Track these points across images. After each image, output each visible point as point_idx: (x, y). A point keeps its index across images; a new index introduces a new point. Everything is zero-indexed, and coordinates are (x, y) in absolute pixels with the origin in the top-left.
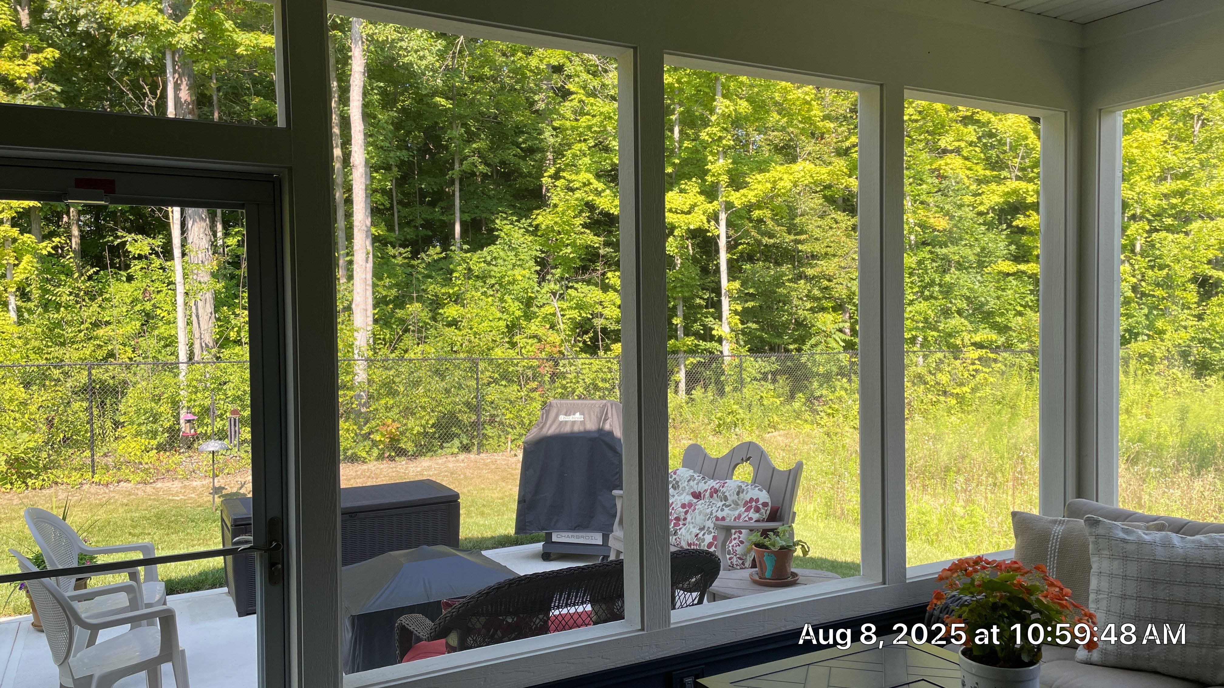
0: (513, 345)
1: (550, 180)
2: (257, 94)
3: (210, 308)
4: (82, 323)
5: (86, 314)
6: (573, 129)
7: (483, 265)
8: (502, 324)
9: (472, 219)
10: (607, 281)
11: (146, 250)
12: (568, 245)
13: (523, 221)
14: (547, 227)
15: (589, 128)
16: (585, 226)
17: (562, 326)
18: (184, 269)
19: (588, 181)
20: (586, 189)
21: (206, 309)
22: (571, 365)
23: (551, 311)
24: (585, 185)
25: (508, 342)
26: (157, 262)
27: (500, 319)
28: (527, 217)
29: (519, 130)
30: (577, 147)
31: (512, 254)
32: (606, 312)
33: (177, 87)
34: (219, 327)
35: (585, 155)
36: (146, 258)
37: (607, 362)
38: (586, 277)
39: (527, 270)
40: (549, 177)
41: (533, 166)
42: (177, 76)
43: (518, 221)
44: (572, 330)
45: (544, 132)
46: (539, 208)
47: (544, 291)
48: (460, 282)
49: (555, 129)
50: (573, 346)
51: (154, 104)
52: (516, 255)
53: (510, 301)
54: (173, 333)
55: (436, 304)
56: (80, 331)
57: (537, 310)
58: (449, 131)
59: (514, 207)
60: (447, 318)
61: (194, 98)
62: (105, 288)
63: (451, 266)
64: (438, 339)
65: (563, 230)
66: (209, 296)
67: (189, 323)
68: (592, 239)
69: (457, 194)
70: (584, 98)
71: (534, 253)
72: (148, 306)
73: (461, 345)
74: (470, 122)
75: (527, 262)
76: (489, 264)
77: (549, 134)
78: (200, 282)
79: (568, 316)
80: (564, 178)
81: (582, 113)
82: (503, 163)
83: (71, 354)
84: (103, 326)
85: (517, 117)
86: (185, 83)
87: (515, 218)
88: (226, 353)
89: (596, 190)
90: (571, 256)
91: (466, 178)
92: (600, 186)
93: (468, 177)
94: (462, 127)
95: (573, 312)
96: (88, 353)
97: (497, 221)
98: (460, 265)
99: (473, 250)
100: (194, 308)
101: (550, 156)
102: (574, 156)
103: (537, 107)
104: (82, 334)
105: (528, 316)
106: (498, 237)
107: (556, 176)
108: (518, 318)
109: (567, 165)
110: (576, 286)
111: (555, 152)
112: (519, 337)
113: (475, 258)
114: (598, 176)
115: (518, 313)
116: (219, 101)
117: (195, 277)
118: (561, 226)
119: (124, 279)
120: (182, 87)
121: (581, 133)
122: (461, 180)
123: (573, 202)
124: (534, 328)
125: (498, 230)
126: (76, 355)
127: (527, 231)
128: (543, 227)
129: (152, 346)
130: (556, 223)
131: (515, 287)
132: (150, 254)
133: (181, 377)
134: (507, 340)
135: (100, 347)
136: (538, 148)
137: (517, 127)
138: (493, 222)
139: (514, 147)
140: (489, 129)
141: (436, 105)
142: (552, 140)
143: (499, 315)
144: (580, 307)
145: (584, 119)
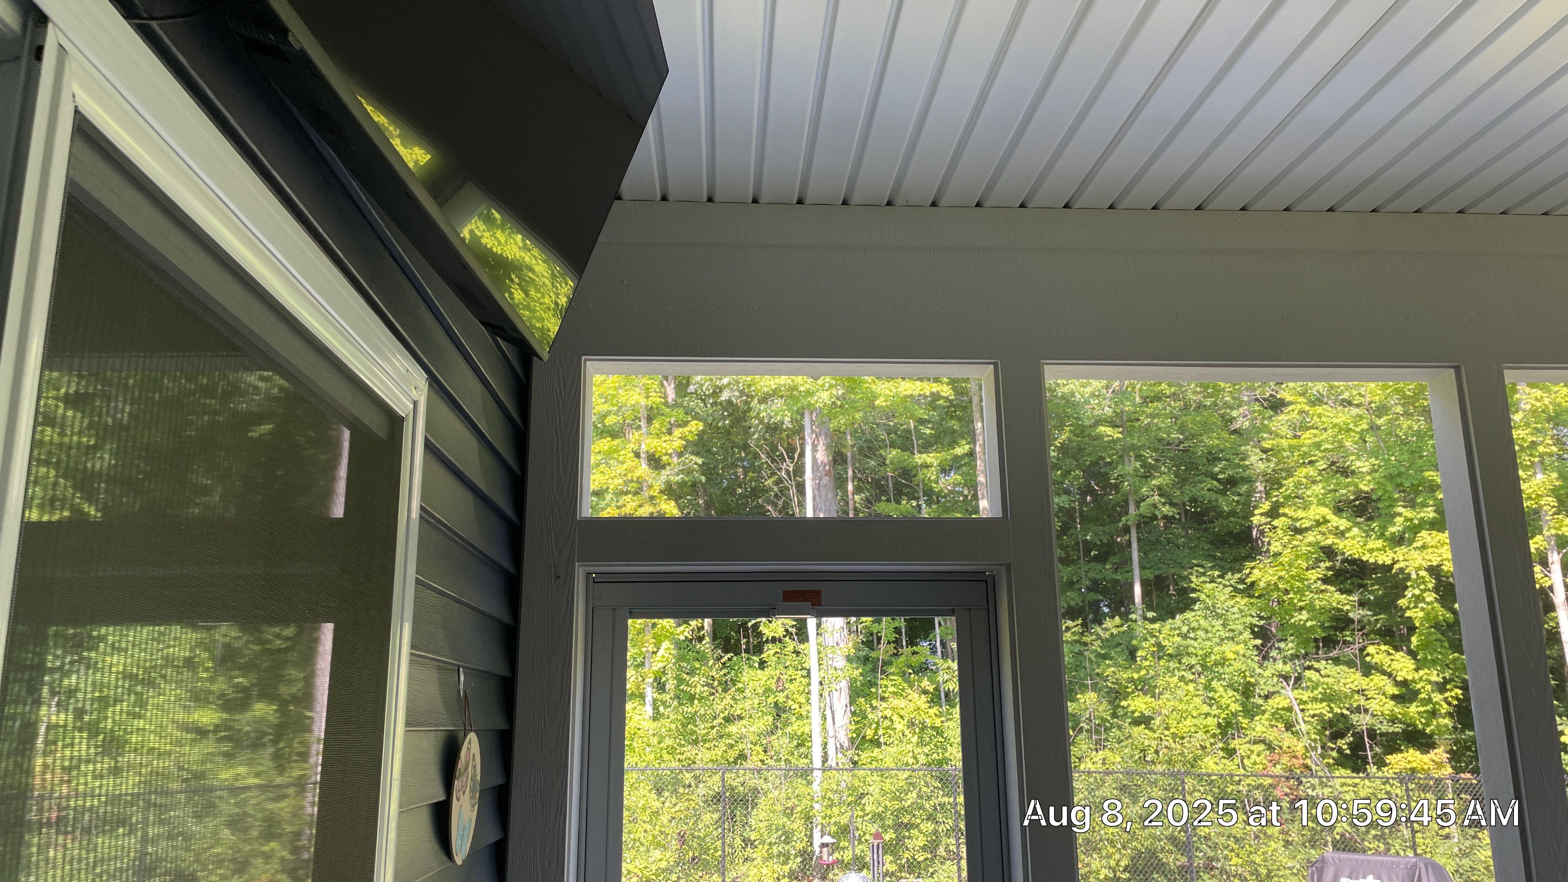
0: (1230, 753)
1: (1264, 520)
2: (893, 445)
3: (845, 699)
4: (715, 718)
5: (719, 707)
6: (1292, 449)
7: (1178, 639)
8: (1211, 722)
9: (1156, 577)
10: (1368, 659)
11: (780, 632)
12: (1301, 609)
13: (1229, 575)
14: (1268, 584)
15: (1318, 445)
16: (1325, 580)
17: (1304, 727)
18: (819, 653)
19: (1323, 517)
20: (1323, 529)
21: (841, 700)
22: (1323, 785)
23: (1285, 703)
24: (1318, 524)
25: (1222, 749)
26: (791, 645)
27: (1207, 715)
28: (1234, 571)
29: (1213, 457)
30: (1302, 473)
31: (1218, 624)
32: (1373, 706)
33: (815, 449)
34: (857, 723)
35: (1314, 482)
36: (780, 641)
37: (1384, 784)
38: (1334, 653)
39: (1242, 646)
40: (1262, 514)
41: (1237, 502)
42: (814, 436)
43: (1222, 576)
44: (1320, 733)
45: (1249, 456)
46: (1250, 557)
47: (1267, 673)
48: (1147, 663)
49: (1265, 451)
50: (1323, 756)
51: (791, 469)
52: (1224, 625)
53: (1221, 689)
54: (807, 730)
55: (1116, 695)
56: (713, 727)
57: (1260, 701)
58: (1120, 467)
59: (1214, 558)
60: (1133, 712)
61: (831, 458)
62: (737, 676)
63: (1134, 642)
64: (1123, 744)
65: (1292, 588)
66: (844, 684)
67: (824, 718)
68: (1335, 598)
69: (1135, 545)
70: (1307, 408)
71: (1249, 620)
72: (781, 697)
73: (1157, 752)
74: (1146, 453)
75: (1241, 633)
76: (1185, 637)
77: (1257, 457)
78: (836, 669)
79: (1312, 712)
80: (1285, 515)
81: (1305, 427)
82: (1194, 500)
83: (703, 755)
84: (736, 722)
85: (1211, 441)
86: (821, 443)
87: (1217, 573)
88: (865, 756)
89: (1337, 528)
90: (1309, 624)
91: (1145, 522)
92: (1343, 524)
93: (1146, 522)
94: (1136, 460)
95: (1319, 705)
96: (720, 754)
97: (1194, 579)
98: (1146, 639)
99: (1161, 618)
100: (828, 698)
101: (1260, 486)
102: (1298, 485)
103: (1236, 425)
104: (714, 731)
105: (1251, 712)
106: (1195, 600)
107: (1273, 513)
108: (1235, 715)
109: (1288, 498)
110: (1316, 665)
111: (1267, 481)
112: (1236, 741)
113: (1166, 630)
114: (1338, 511)
115: (1235, 707)
116: (853, 457)
117: (830, 662)
118: (1289, 582)
119: (756, 665)
120: (819, 448)
121: (1305, 453)
122: (1138, 526)
123: (1304, 549)
124: (1259, 728)
125: (1194, 590)
126: (708, 756)
127: (1236, 590)
128: (1262, 584)
129: (784, 746)
130: (1280, 578)
131: (1227, 670)
132: (784, 636)
133: (816, 787)
134: (1221, 745)
135: (731, 746)
136: (1242, 478)
137: (1210, 453)
138: (1187, 579)
139: (1208, 479)
140: (1172, 459)
141: (1099, 437)
142: (1261, 466)
143: (1205, 709)
144: (1329, 698)
145: (1307, 434)
